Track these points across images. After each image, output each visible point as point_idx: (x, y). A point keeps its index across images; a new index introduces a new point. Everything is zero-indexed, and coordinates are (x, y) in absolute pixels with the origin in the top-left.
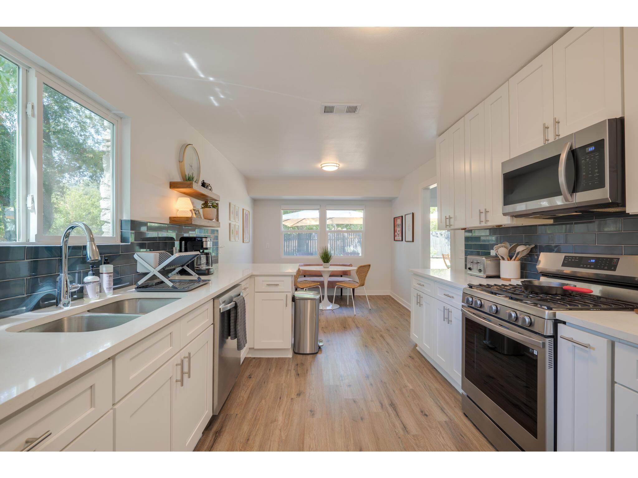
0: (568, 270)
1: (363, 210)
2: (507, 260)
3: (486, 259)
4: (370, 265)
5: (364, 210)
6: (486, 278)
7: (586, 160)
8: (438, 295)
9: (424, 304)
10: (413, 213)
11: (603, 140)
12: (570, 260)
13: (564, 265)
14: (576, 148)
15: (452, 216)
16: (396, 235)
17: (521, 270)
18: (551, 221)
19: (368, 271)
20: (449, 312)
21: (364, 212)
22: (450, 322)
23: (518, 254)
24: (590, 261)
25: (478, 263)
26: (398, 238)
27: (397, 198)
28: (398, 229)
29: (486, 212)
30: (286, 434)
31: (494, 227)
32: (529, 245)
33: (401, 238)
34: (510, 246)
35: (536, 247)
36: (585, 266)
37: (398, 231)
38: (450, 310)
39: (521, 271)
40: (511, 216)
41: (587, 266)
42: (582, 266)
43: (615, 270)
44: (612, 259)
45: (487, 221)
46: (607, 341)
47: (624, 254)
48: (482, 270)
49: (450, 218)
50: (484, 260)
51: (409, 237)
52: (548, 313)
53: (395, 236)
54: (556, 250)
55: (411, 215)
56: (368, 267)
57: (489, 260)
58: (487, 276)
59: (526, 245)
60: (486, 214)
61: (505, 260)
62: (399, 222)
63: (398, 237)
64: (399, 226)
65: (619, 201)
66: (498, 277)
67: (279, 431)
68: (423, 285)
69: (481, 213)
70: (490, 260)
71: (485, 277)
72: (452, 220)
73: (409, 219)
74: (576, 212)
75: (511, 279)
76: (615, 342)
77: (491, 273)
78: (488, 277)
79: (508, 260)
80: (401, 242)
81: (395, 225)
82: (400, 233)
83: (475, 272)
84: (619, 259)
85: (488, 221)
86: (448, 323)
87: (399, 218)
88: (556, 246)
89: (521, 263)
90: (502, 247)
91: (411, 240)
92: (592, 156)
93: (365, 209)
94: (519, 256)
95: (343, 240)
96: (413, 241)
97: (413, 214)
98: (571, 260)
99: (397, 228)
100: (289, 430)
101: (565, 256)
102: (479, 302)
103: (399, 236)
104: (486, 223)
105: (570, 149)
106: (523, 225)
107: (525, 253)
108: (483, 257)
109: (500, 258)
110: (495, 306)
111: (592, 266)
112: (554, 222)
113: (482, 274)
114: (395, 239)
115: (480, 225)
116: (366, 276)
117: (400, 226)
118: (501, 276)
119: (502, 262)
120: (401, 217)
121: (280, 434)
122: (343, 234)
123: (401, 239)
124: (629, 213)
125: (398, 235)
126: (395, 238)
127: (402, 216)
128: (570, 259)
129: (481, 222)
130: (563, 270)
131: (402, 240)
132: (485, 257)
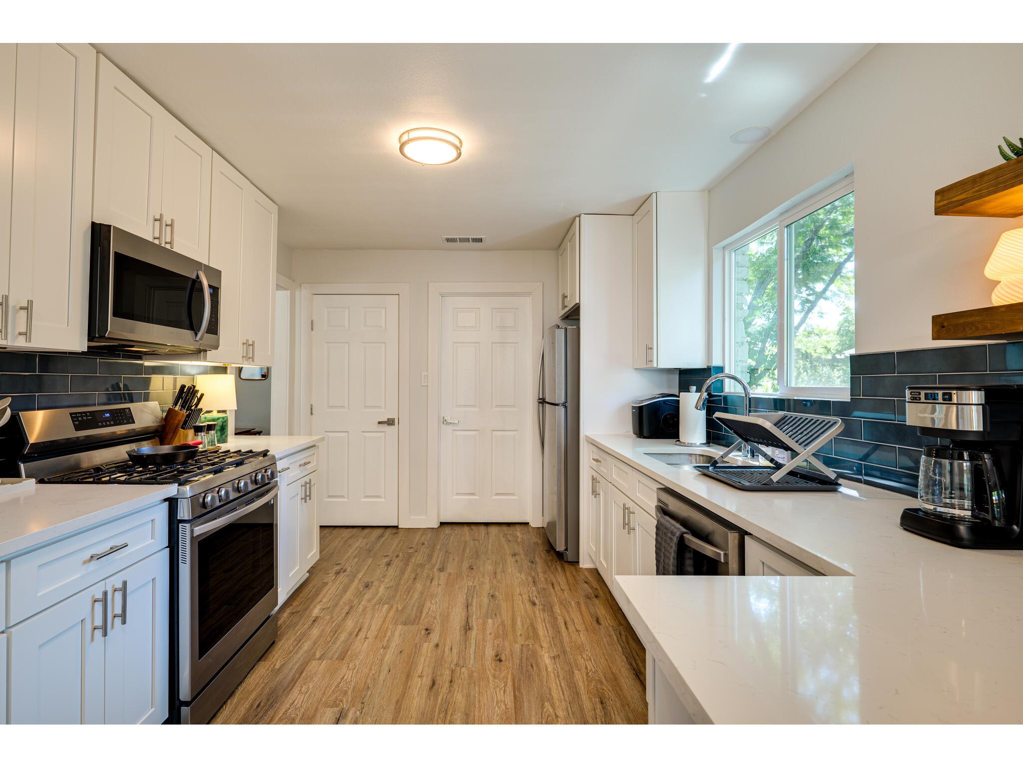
30: (545, 710)
67: (558, 714)
100: (542, 716)
121: (554, 710)
128: (79, 416)
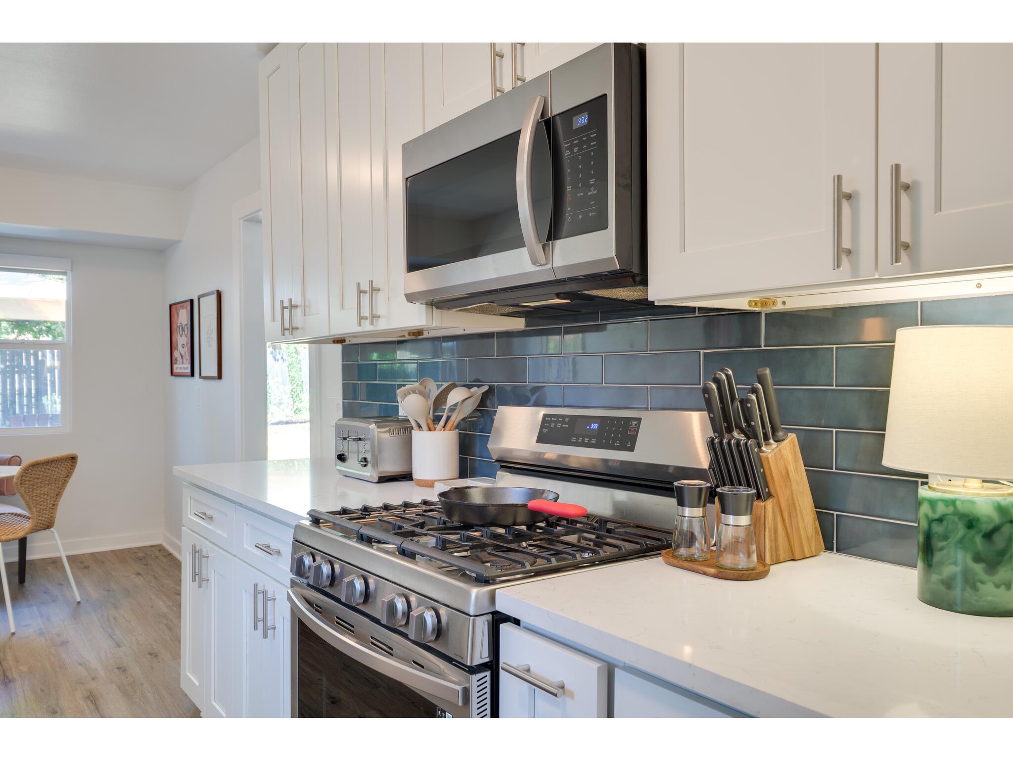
0: (552, 452)
1: (65, 273)
2: (427, 429)
3: (378, 427)
4: (73, 459)
5: (69, 273)
6: (378, 483)
7: (572, 152)
8: (245, 546)
9: (212, 578)
10: (218, 291)
11: (604, 96)
12: (553, 425)
13: (541, 439)
14: (553, 114)
15: (297, 300)
16: (176, 359)
17: (460, 454)
18: (519, 324)
19: (68, 476)
20: (266, 599)
21: (67, 280)
22: (270, 632)
23: (452, 410)
24: (590, 427)
25: (360, 439)
26: (181, 368)
27: (178, 242)
28: (182, 340)
29: (374, 290)
31: (404, 336)
32: (479, 386)
33: (189, 366)
34: (438, 389)
35: (491, 390)
36: (580, 440)
37: (180, 347)
38: (270, 595)
39: (460, 457)
40: (427, 304)
41: (583, 440)
42: (574, 440)
43: (632, 449)
44: (628, 420)
45: (374, 317)
46: (599, 668)
47: (650, 409)
48: (369, 459)
49: (293, 307)
50: (373, 429)
51: (209, 366)
52: (477, 597)
53: (174, 362)
54: (533, 399)
55: (214, 298)
56: (69, 464)
57: (387, 429)
58: (380, 478)
59: (469, 387)
60: (372, 295)
61: (423, 431)
62: (183, 317)
63: (183, 363)
64: (183, 330)
65: (636, 269)
66: (407, 477)
68: (211, 518)
69: (360, 292)
70: (389, 431)
71: (376, 480)
72: (298, 312)
73: (208, 308)
74: (558, 296)
75: (436, 483)
76: (616, 669)
77: (391, 467)
78: (385, 479)
79: (430, 430)
80: (190, 379)
81: (174, 326)
82: (186, 351)
83: (353, 466)
84: (639, 420)
85: (379, 317)
86: (265, 636)
87: (182, 307)
88: (535, 390)
89: (460, 433)
90: (414, 392)
91: (215, 374)
92: (584, 139)
93: (72, 270)
94: (456, 418)
95: (36, 372)
96: (220, 376)
97: (219, 295)
98: (556, 425)
99: (179, 337)
101: (545, 416)
102: (326, 569)
103: (184, 360)
104: (373, 324)
105: (542, 116)
106: (467, 332)
107: (467, 409)
108: (370, 423)
109: (414, 424)
110: (363, 581)
111: (593, 441)
112: (526, 327)
113: (369, 473)
114: (175, 371)
115: (359, 329)
116: (59, 495)
117: (186, 330)
118: (415, 476)
119: (416, 434)
120: (189, 303)
122: (36, 355)
123: (189, 371)
124: (654, 302)
125: (182, 356)
126: (175, 366)
127: (192, 301)
128: (554, 422)
129: (361, 318)
130: (544, 454)
131: (192, 374)
132: (375, 423)
